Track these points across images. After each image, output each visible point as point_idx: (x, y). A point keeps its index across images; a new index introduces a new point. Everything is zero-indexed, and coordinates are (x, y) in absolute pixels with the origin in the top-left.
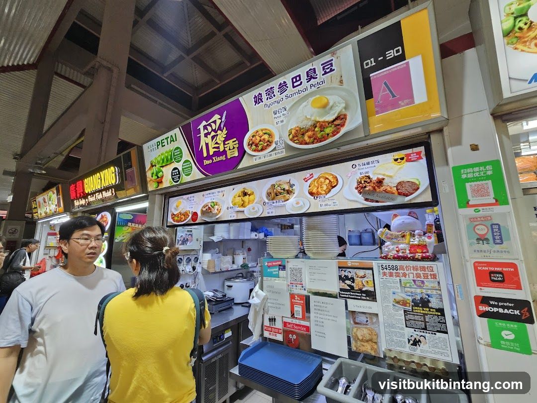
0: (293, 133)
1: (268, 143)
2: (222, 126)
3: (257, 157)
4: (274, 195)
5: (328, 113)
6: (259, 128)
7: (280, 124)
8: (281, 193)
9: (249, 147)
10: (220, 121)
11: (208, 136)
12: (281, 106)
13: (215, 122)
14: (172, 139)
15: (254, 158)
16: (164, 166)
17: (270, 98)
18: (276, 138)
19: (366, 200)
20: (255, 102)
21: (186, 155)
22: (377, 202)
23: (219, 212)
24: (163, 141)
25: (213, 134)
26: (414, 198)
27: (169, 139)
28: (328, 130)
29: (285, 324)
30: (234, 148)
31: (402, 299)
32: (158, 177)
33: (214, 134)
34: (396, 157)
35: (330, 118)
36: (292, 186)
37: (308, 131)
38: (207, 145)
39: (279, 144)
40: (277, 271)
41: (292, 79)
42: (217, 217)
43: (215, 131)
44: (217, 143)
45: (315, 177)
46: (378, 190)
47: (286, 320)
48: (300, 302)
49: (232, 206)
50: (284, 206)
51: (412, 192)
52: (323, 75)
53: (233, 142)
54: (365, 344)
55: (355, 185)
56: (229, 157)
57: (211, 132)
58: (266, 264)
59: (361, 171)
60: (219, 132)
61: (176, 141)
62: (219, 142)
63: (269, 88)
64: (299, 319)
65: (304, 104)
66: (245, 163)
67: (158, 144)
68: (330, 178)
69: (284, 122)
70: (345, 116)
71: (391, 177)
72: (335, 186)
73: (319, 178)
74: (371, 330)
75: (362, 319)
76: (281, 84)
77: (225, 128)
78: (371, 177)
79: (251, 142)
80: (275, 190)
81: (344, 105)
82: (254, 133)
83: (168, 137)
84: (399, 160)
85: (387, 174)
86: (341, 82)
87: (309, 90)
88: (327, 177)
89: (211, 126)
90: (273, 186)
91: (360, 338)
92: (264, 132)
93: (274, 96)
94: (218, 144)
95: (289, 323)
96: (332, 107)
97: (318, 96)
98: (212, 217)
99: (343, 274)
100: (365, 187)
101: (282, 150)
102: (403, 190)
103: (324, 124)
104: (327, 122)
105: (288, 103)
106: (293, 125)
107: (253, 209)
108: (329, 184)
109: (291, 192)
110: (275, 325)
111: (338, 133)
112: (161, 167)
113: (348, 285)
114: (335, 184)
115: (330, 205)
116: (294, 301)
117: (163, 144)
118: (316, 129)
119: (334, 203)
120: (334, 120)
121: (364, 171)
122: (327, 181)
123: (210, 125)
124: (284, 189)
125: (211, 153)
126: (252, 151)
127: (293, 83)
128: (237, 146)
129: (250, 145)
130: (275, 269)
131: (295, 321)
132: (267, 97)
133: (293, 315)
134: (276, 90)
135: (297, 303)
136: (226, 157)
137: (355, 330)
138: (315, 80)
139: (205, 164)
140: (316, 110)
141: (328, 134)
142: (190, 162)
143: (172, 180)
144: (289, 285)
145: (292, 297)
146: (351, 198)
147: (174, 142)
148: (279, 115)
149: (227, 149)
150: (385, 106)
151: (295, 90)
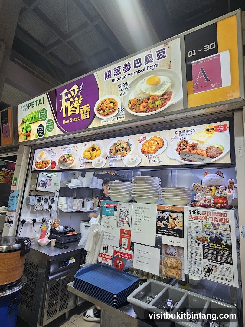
0: (132, 103)
1: (113, 110)
2: (79, 94)
3: (103, 120)
4: (115, 151)
5: (158, 89)
7: (123, 96)
8: (120, 150)
9: (98, 112)
10: (78, 90)
11: (68, 101)
12: (124, 81)
13: (74, 91)
14: (40, 102)
15: (101, 121)
16: (32, 123)
17: (117, 75)
18: (119, 106)
19: (183, 159)
20: (105, 77)
21: (50, 115)
22: (191, 161)
23: (73, 162)
24: (33, 103)
25: (72, 100)
26: (218, 160)
27: (38, 102)
28: (158, 103)
30: (87, 112)
31: (202, 237)
32: (27, 132)
34: (208, 128)
35: (160, 93)
36: (129, 145)
37: (143, 102)
38: (66, 108)
39: (121, 111)
40: (112, 211)
41: (135, 61)
42: (70, 166)
43: (73, 97)
44: (74, 107)
45: (148, 139)
46: (192, 152)
47: (115, 249)
48: (127, 235)
49: (83, 158)
50: (122, 160)
51: (217, 155)
52: (157, 60)
53: (86, 107)
54: (172, 270)
55: (176, 147)
56: (82, 119)
57: (70, 98)
58: (105, 205)
59: (182, 137)
60: (76, 99)
61: (43, 103)
63: (117, 67)
64: (125, 249)
65: (142, 81)
66: (94, 125)
67: (29, 105)
68: (158, 140)
69: (126, 94)
70: (171, 92)
71: (202, 142)
72: (161, 147)
73: (150, 140)
74: (178, 260)
75: (172, 251)
76: (125, 64)
77: (81, 96)
78: (188, 142)
79: (99, 108)
80: (116, 148)
81: (170, 84)
82: (103, 101)
83: (37, 100)
84: (210, 130)
85: (200, 140)
86: (170, 66)
87: (146, 71)
88: (156, 140)
89: (71, 94)
90: (115, 144)
91: (169, 265)
92: (110, 100)
93: (120, 73)
94: (75, 108)
95: (118, 252)
96: (162, 85)
97: (152, 76)
98: (66, 166)
99: (162, 215)
100: (183, 149)
101: (122, 116)
102: (210, 153)
103: (155, 98)
104: (157, 96)
105: (130, 80)
106: (132, 96)
107: (99, 161)
108: (157, 145)
109: (128, 150)
110: (107, 253)
111: (165, 105)
112: (30, 123)
113: (164, 224)
114: (162, 146)
115: (156, 162)
116: (123, 235)
117: (33, 106)
118: (149, 101)
119: (159, 160)
120: (163, 95)
121: (183, 137)
122: (156, 143)
124: (123, 148)
125: (69, 115)
126: (100, 115)
127: (135, 64)
128: (89, 110)
129: (99, 110)
130: (111, 210)
131: (122, 250)
132: (114, 74)
133: (121, 245)
134: (122, 69)
135: (124, 237)
136: (80, 118)
137: (166, 259)
138: (151, 63)
139: (64, 123)
140: (150, 86)
141: (157, 106)
142: (53, 121)
143: (37, 134)
144: (118, 222)
145: (122, 231)
146: (172, 157)
147: (41, 104)
148: (123, 88)
149: (81, 112)
150: (200, 87)
151: (136, 70)
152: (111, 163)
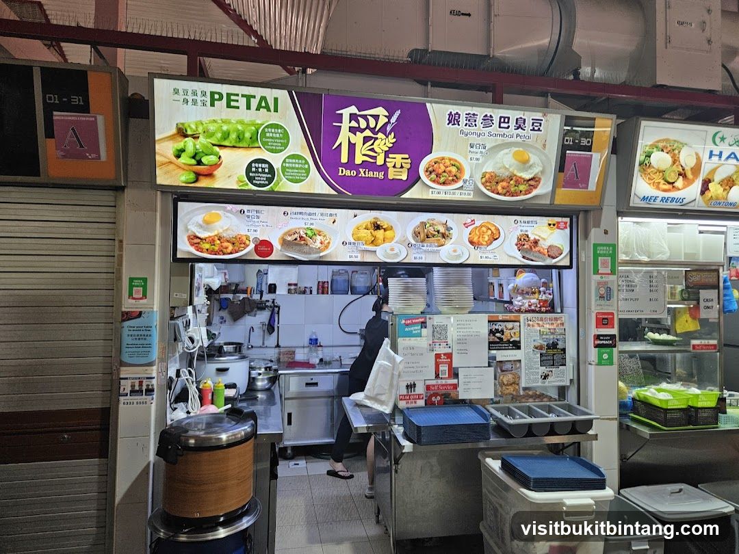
0: (487, 177)
1: (455, 178)
2: (389, 128)
3: (433, 190)
4: (423, 235)
5: (525, 170)
6: (447, 155)
7: (474, 162)
8: (433, 236)
9: (427, 174)
10: (387, 120)
11: (358, 133)
12: (479, 140)
13: (376, 117)
14: (263, 104)
15: (431, 190)
16: (225, 146)
17: (469, 126)
18: (466, 176)
19: (524, 257)
20: (449, 119)
22: (532, 260)
23: (327, 247)
24: (232, 97)
25: (368, 133)
26: (558, 261)
27: (254, 103)
28: (522, 187)
29: (428, 388)
30: (402, 167)
31: (539, 344)
32: (199, 163)
33: (371, 134)
34: (550, 222)
35: (527, 176)
36: (449, 229)
37: (503, 181)
38: (352, 147)
39: (468, 184)
40: (418, 330)
41: (501, 117)
42: (321, 254)
43: (372, 130)
44: (372, 150)
45: (478, 224)
46: (534, 250)
47: (428, 383)
48: (446, 360)
49: (353, 241)
50: (438, 252)
51: (557, 255)
52: (531, 130)
53: (402, 158)
54: (510, 387)
55: (516, 241)
56: (391, 177)
57: (364, 130)
58: (403, 322)
59: (522, 228)
60: (380, 135)
62: (377, 149)
63: (472, 113)
64: (445, 378)
65: (506, 151)
66: (414, 193)
67: (217, 96)
68: (493, 229)
69: (480, 161)
70: (540, 179)
71: (544, 239)
72: (497, 239)
73: (481, 226)
74: (515, 374)
75: (508, 366)
76: (486, 116)
77: (393, 134)
78: (530, 236)
79: (430, 169)
80: (426, 230)
81: (541, 169)
82: (438, 158)
83: (253, 96)
84: (552, 226)
85: (542, 236)
86: (544, 145)
87: (514, 140)
88: (490, 227)
89: (367, 121)
90: (423, 224)
91: (506, 383)
92: (452, 162)
93: (476, 125)
94: (376, 153)
95: (434, 386)
96: (531, 166)
97: (521, 149)
98: (310, 254)
99: (494, 327)
100: (524, 245)
101: (469, 192)
102: (551, 253)
103: (520, 179)
104: (523, 179)
105: (490, 142)
106: (489, 168)
108: (491, 235)
109: (448, 236)
110: (414, 391)
111: (530, 193)
112: (214, 145)
113: (498, 338)
114: (498, 237)
115: (491, 258)
116: (440, 361)
117: (233, 104)
118: (512, 182)
119: (495, 256)
120: (530, 180)
121: (524, 229)
122: (490, 232)
123: (365, 117)
124: (438, 232)
125: (359, 159)
126: (431, 180)
127: (500, 122)
128: (409, 166)
129: (429, 172)
130: (416, 328)
131: (440, 382)
132: (465, 122)
133: (437, 376)
134: (479, 120)
135: (443, 363)
136: (386, 174)
137: (501, 377)
138: (522, 131)
139: (340, 174)
140: (516, 162)
141: (521, 192)
142: (306, 160)
143: (246, 179)
144: (430, 345)
145: (438, 356)
146: (510, 254)
147: (269, 110)
148: (477, 150)
149: (388, 165)
150: (570, 184)
151: (500, 131)
152: (418, 256)
